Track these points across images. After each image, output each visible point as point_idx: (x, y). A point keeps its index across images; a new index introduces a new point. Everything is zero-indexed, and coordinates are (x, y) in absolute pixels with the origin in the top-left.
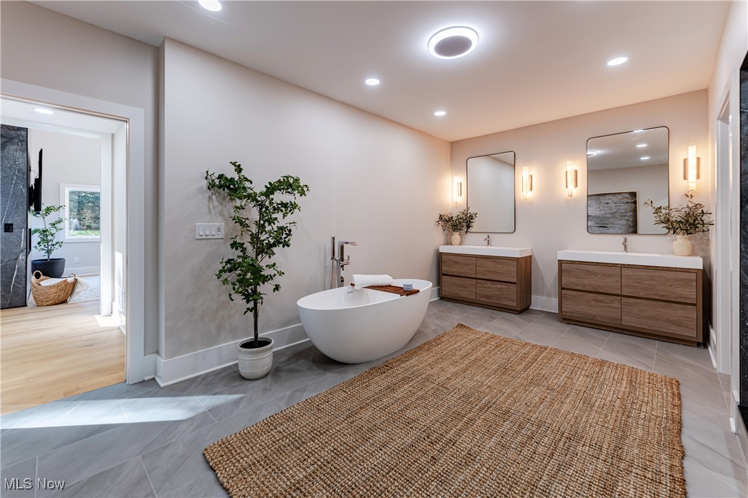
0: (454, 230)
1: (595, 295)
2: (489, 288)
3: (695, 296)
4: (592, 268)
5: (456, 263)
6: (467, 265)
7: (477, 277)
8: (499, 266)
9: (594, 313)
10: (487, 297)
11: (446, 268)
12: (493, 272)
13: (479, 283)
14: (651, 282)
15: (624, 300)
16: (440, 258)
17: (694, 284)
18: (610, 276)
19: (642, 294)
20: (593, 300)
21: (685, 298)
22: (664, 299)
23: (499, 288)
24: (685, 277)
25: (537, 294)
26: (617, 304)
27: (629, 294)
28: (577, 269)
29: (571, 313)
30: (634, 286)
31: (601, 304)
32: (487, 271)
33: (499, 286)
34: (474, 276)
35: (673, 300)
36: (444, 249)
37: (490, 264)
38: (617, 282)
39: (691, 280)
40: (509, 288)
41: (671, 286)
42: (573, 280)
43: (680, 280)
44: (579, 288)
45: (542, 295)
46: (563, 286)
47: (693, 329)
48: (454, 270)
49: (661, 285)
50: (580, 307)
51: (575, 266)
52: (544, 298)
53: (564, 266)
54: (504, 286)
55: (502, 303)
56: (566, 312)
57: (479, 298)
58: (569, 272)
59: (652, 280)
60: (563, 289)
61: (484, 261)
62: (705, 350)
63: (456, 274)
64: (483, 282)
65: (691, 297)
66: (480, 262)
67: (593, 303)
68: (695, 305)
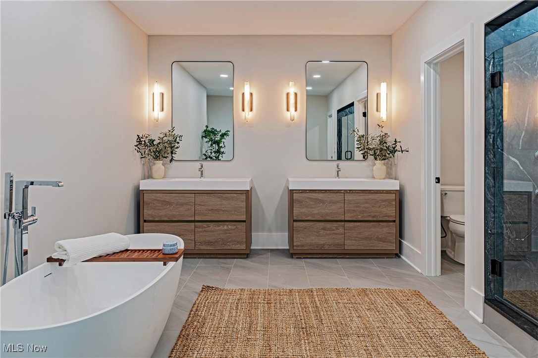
0: (157, 158)
1: (323, 224)
2: (213, 231)
3: (395, 214)
4: (320, 196)
5: (166, 203)
6: (182, 205)
7: (196, 219)
8: (224, 202)
9: (322, 243)
10: (209, 243)
11: (150, 212)
12: (218, 210)
13: (199, 227)
14: (367, 205)
15: (347, 224)
16: (139, 197)
17: (394, 203)
18: (335, 203)
19: (359, 218)
20: (322, 229)
21: (389, 216)
22: (375, 219)
23: (225, 230)
24: (388, 198)
25: (258, 231)
26: (341, 230)
27: (350, 219)
28: (308, 198)
29: (302, 246)
30: (354, 210)
31: (328, 232)
32: (209, 210)
33: (225, 227)
34: (193, 219)
35: (381, 219)
36: (145, 185)
37: (214, 202)
38: (341, 208)
39: (392, 200)
40: (237, 228)
41: (380, 207)
42: (303, 210)
43: (385, 201)
44: (309, 218)
45: (263, 231)
46: (295, 218)
47: (393, 243)
48: (163, 213)
49: (373, 207)
50: (309, 239)
51: (306, 195)
52: (264, 234)
53: (296, 196)
54: (231, 226)
55: (229, 248)
56: (297, 246)
57: (199, 247)
58: (300, 202)
59: (366, 203)
60: (295, 221)
61: (206, 197)
62: (400, 259)
63: (166, 219)
64: (205, 224)
65: (392, 214)
66: (199, 199)
67: (322, 232)
68: (394, 221)
